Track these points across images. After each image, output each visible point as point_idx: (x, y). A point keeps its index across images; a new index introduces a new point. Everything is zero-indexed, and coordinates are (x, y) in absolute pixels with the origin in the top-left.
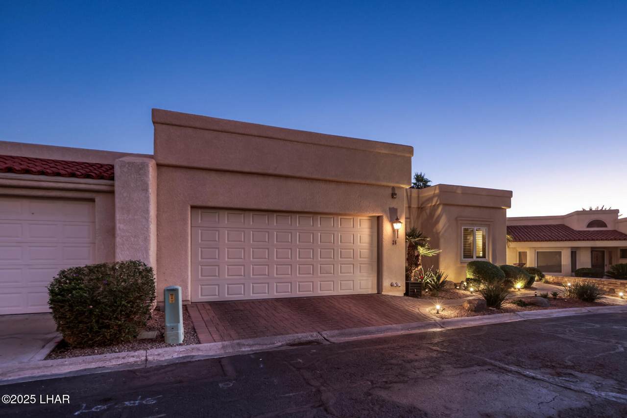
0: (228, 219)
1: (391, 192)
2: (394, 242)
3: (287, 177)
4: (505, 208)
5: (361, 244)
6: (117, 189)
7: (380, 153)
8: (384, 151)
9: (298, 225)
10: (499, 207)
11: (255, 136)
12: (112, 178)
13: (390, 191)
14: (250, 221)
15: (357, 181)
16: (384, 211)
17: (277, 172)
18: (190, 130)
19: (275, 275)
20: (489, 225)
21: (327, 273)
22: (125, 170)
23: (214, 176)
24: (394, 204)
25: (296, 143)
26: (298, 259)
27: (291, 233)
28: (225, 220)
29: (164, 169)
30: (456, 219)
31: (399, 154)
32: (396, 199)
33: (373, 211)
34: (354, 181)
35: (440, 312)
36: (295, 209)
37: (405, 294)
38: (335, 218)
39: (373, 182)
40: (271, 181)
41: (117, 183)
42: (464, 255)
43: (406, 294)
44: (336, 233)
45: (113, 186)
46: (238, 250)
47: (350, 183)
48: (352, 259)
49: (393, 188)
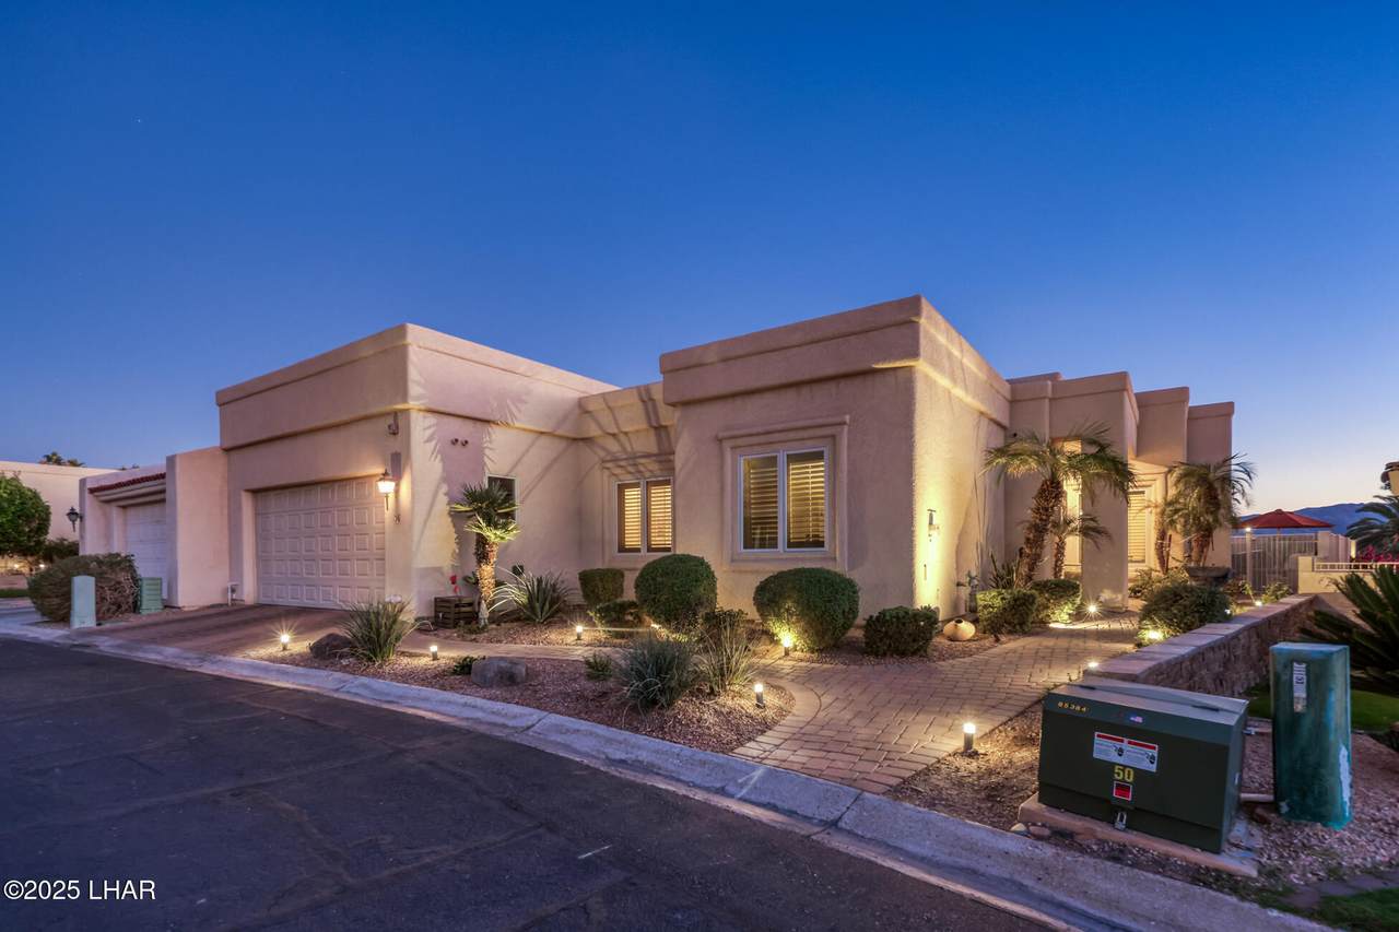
1: (390, 424)
2: (397, 519)
16: (385, 462)
20: (833, 437)
21: (344, 574)
30: (719, 439)
31: (388, 347)
32: (398, 436)
33: (373, 465)
49: (396, 415)
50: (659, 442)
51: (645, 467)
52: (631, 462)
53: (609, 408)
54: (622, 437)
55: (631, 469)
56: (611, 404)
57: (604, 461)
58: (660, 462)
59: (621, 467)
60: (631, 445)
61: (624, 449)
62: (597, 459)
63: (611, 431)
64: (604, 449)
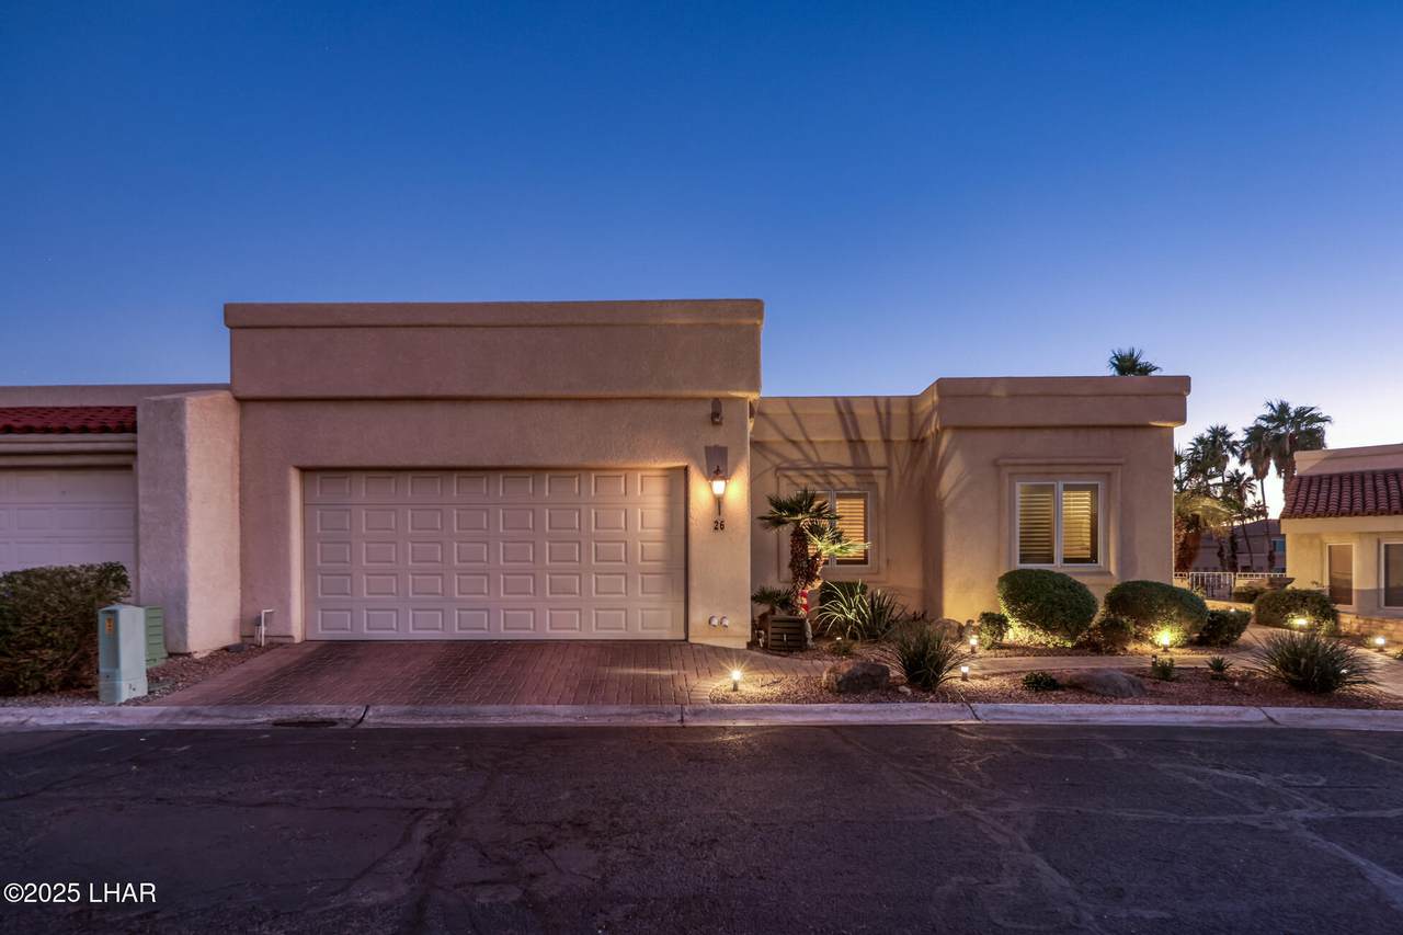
0: (367, 488)
1: (710, 411)
2: (719, 526)
3: (468, 399)
4: (1169, 425)
5: (644, 531)
6: (141, 446)
7: (674, 325)
8: (682, 321)
9: (501, 494)
10: (1141, 423)
11: (398, 326)
12: (133, 429)
13: (708, 409)
14: (408, 488)
15: (619, 393)
16: (693, 455)
17: (443, 392)
18: (284, 332)
19: (456, 595)
20: (1109, 474)
21: (565, 593)
22: (151, 414)
23: (332, 411)
24: (717, 438)
25: (481, 329)
26: (502, 563)
27: (488, 511)
28: (361, 489)
29: (250, 407)
30: (996, 464)
31: (723, 321)
32: (722, 428)
33: (665, 457)
34: (609, 394)
35: (740, 687)
36: (487, 463)
37: (748, 644)
38: (583, 478)
39: (659, 392)
40: (438, 410)
41: (141, 436)
42: (1021, 555)
43: (752, 645)
44: (584, 508)
45: (135, 441)
46: (384, 545)
47: (606, 399)
48: (623, 564)
49: (717, 402)
50: (854, 455)
51: (839, 479)
52: (821, 472)
53: (795, 414)
54: (806, 447)
55: (820, 480)
56: (799, 411)
57: (778, 469)
58: (858, 476)
59: (807, 476)
60: (817, 455)
61: (808, 459)
62: (769, 465)
63: (794, 438)
64: (778, 455)
